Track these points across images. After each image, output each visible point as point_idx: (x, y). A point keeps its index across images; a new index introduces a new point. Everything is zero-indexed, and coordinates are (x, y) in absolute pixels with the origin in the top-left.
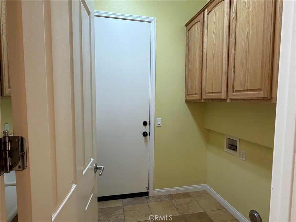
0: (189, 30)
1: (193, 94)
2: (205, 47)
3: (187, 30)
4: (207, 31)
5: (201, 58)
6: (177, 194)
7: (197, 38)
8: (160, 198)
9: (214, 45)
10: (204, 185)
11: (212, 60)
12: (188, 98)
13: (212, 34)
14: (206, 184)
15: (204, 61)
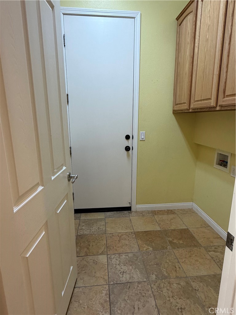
0: (180, 25)
1: (181, 104)
2: (196, 45)
3: (178, 25)
4: (200, 23)
5: (192, 59)
6: (161, 211)
7: (189, 34)
8: (142, 214)
9: (207, 40)
10: (191, 203)
11: (204, 60)
12: (175, 109)
13: (206, 26)
14: (193, 202)
15: (195, 63)
